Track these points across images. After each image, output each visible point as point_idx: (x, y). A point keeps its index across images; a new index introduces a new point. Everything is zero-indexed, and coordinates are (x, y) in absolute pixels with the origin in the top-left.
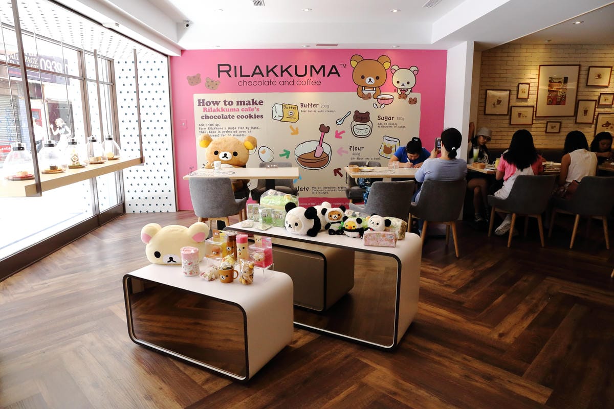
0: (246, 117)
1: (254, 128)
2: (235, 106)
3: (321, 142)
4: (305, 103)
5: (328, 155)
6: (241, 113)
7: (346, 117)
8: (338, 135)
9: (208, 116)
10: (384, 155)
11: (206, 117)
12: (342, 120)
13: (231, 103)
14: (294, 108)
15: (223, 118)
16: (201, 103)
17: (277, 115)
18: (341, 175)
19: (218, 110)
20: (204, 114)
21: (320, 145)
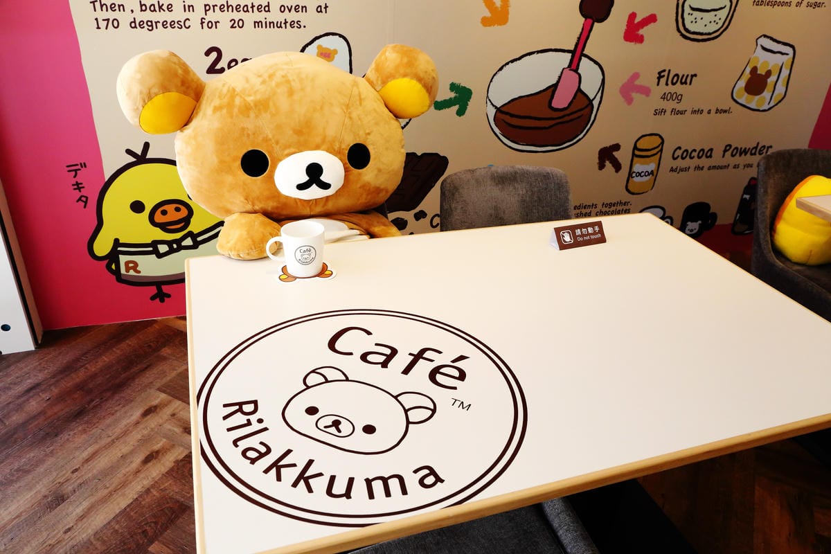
3: (577, 53)
5: (591, 102)
8: (633, 33)
10: (744, 98)
18: (617, 166)
21: (574, 66)
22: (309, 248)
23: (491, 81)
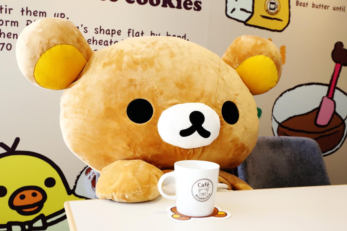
3: (332, 87)
5: (343, 121)
17: (238, 6)
21: (330, 95)
22: (207, 181)
23: (275, 104)
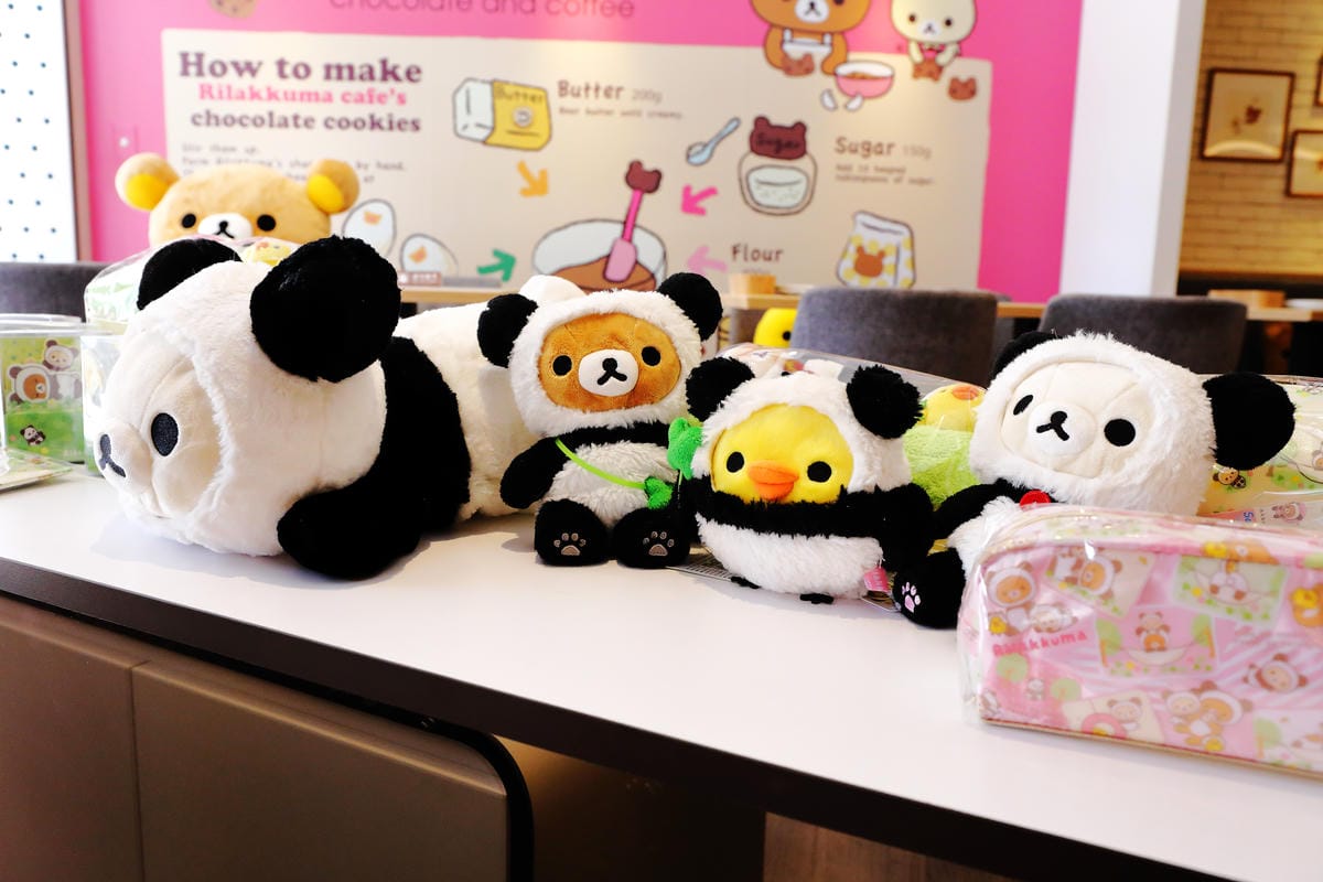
0: (358, 124)
1: (386, 167)
2: (316, 82)
3: (629, 225)
4: (576, 81)
5: (654, 275)
6: (338, 110)
7: (720, 138)
8: (691, 203)
9: (217, 118)
10: (856, 280)
11: (211, 119)
12: (708, 151)
13: (303, 71)
14: (533, 98)
15: (271, 125)
16: (191, 64)
17: (472, 120)
19: (255, 95)
20: (201, 107)
21: (627, 236)
